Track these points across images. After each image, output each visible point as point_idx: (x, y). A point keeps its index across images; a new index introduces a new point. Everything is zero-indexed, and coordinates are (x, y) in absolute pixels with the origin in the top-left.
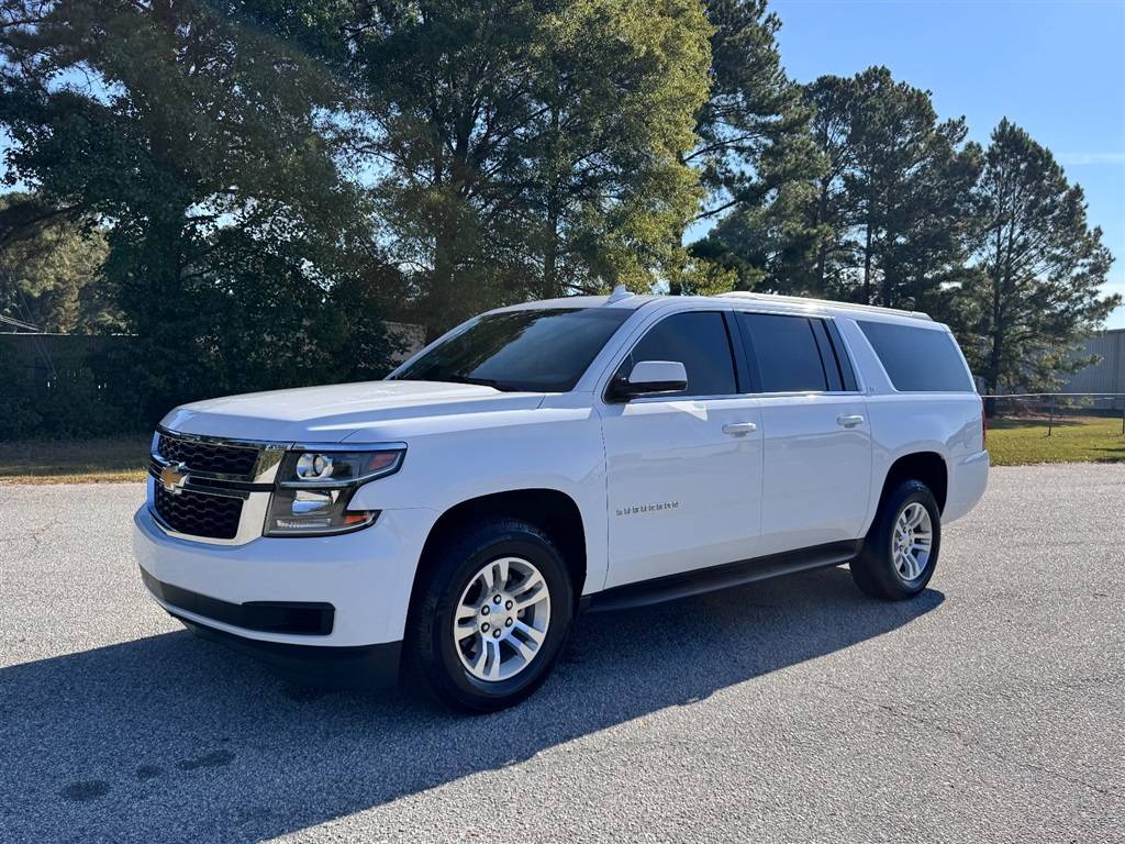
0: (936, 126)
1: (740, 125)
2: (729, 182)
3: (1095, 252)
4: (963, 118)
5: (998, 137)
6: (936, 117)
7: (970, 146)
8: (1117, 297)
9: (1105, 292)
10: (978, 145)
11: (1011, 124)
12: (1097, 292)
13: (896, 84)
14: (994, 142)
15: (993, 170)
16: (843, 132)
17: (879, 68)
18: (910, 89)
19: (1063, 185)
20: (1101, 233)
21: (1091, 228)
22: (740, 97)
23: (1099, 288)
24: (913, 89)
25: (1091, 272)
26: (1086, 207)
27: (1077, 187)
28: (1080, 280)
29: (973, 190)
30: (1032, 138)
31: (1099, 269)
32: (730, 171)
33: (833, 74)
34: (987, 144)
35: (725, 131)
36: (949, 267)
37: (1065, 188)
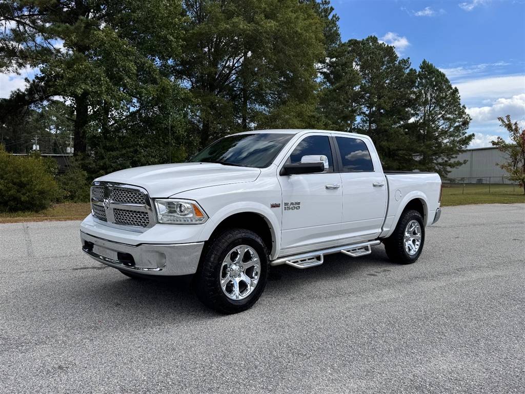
0: (398, 61)
3: (463, 116)
4: (409, 58)
5: (422, 67)
6: (398, 57)
7: (411, 70)
8: (473, 135)
9: (469, 132)
10: (415, 70)
11: (428, 62)
12: (465, 133)
13: (380, 44)
14: (421, 70)
15: (421, 81)
16: (357, 65)
17: (373, 36)
19: (449, 87)
20: (465, 108)
21: (461, 106)
23: (466, 131)
24: (387, 46)
25: (463, 124)
26: (460, 96)
27: (456, 88)
28: (457, 128)
30: (436, 68)
31: (465, 123)
33: (355, 39)
34: (418, 70)
36: (402, 123)
37: (451, 88)
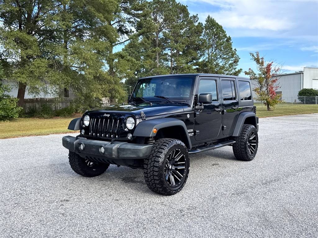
0: (189, 17)
1: (129, 13)
2: (127, 33)
3: (235, 56)
4: (197, 15)
5: (207, 21)
6: (190, 14)
7: (199, 23)
8: (241, 70)
9: (238, 68)
10: (202, 23)
11: (211, 17)
12: (236, 68)
13: (177, 3)
14: (206, 23)
15: (206, 31)
16: (162, 18)
18: (181, 5)
19: (225, 36)
20: (236, 51)
21: (233, 49)
22: (128, 4)
23: (236, 67)
24: (182, 5)
25: (234, 62)
26: (232, 43)
27: (229, 37)
28: (231, 65)
29: (201, 37)
30: (217, 22)
31: (236, 62)
32: (127, 29)
34: (204, 23)
35: (124, 15)
36: (195, 61)
37: (226, 37)
